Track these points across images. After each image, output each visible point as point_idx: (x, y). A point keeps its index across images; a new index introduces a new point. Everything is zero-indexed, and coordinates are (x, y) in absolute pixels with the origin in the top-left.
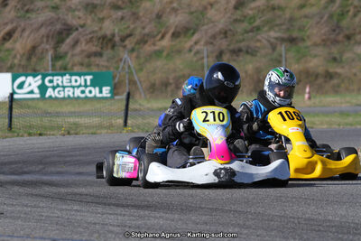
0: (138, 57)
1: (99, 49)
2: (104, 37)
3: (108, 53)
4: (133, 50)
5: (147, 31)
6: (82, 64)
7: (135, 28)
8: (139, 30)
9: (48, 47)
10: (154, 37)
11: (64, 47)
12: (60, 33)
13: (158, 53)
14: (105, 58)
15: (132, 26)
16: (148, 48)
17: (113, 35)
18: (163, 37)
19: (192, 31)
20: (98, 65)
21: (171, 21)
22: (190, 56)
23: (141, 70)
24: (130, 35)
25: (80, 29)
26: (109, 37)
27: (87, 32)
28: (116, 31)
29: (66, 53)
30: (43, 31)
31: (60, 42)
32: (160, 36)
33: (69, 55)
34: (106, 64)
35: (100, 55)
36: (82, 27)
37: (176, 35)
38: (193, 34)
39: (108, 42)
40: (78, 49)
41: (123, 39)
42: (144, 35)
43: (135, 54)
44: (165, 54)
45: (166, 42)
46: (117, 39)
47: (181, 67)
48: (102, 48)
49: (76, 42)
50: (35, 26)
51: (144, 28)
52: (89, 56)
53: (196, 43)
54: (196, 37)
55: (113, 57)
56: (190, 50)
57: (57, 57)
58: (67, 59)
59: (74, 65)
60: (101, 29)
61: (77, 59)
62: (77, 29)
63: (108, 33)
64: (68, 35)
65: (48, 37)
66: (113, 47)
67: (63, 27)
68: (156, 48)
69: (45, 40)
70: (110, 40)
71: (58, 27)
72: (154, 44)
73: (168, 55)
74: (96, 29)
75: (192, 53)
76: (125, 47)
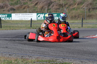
0: (69, 10)
1: (59, 7)
2: (60, 5)
3: (61, 8)
4: (67, 8)
5: (71, 3)
6: (54, 11)
7: (68, 2)
8: (69, 3)
9: (46, 7)
10: (73, 5)
11: (50, 7)
12: (49, 3)
13: (74, 9)
14: (60, 10)
15: (67, 2)
16: (71, 7)
17: (63, 4)
18: (75, 5)
19: (82, 3)
20: (58, 11)
21: (77, 1)
22: (81, 10)
23: (69, 13)
24: (67, 4)
25: (54, 3)
26: (61, 4)
27: (56, 3)
28: (63, 3)
29: (51, 8)
30: (45, 3)
31: (49, 6)
32: (74, 4)
33: (51, 9)
34: (60, 11)
35: (59, 9)
36: (55, 2)
37: (78, 4)
38: (83, 4)
39: (61, 6)
40: (54, 7)
41: (65, 5)
42: (70, 4)
43: (68, 9)
44: (75, 9)
45: (76, 6)
46: (63, 5)
47: (80, 12)
48: (60, 7)
49: (53, 6)
50: (43, 1)
51: (70, 2)
52: (56, 9)
53: (83, 6)
54: (83, 5)
55: (62, 10)
56: (82, 8)
57: (48, 9)
58: (51, 10)
59: (52, 11)
60: (59, 2)
61: (53, 10)
62: (53, 2)
63: (61, 3)
64: (51, 4)
65: (46, 4)
66: (62, 7)
67: (50, 2)
68: (73, 7)
69: (45, 5)
70: (62, 5)
71: (49, 2)
72: (73, 6)
73: (76, 9)
74: (58, 2)
75: (82, 9)
76: (65, 7)
